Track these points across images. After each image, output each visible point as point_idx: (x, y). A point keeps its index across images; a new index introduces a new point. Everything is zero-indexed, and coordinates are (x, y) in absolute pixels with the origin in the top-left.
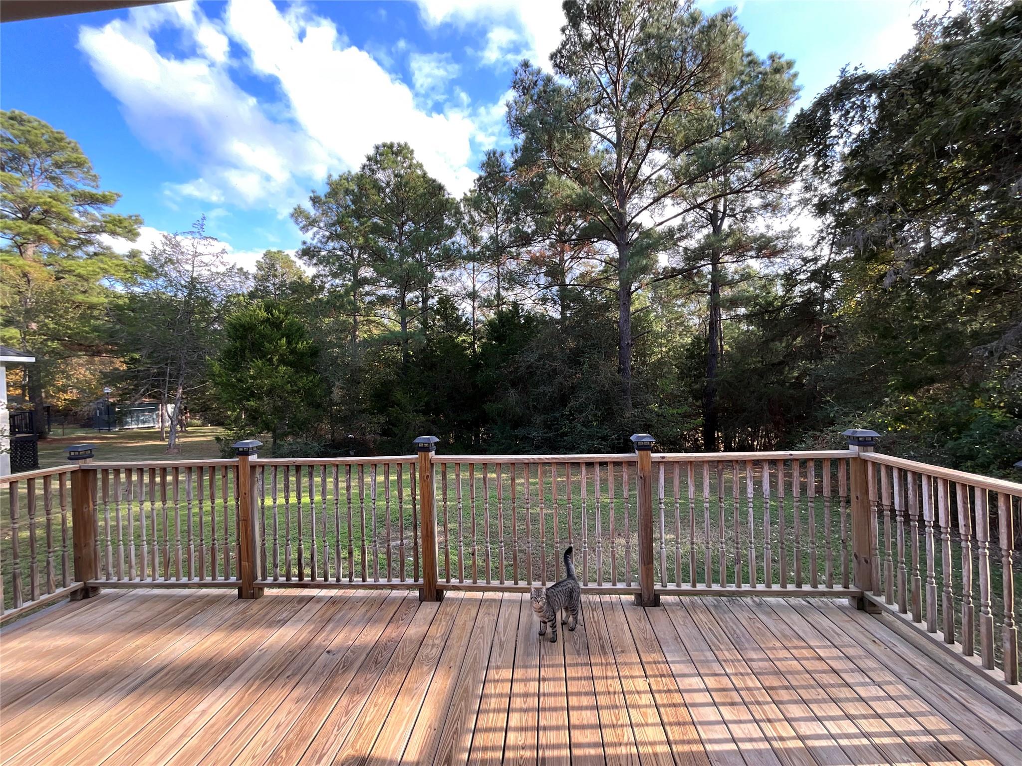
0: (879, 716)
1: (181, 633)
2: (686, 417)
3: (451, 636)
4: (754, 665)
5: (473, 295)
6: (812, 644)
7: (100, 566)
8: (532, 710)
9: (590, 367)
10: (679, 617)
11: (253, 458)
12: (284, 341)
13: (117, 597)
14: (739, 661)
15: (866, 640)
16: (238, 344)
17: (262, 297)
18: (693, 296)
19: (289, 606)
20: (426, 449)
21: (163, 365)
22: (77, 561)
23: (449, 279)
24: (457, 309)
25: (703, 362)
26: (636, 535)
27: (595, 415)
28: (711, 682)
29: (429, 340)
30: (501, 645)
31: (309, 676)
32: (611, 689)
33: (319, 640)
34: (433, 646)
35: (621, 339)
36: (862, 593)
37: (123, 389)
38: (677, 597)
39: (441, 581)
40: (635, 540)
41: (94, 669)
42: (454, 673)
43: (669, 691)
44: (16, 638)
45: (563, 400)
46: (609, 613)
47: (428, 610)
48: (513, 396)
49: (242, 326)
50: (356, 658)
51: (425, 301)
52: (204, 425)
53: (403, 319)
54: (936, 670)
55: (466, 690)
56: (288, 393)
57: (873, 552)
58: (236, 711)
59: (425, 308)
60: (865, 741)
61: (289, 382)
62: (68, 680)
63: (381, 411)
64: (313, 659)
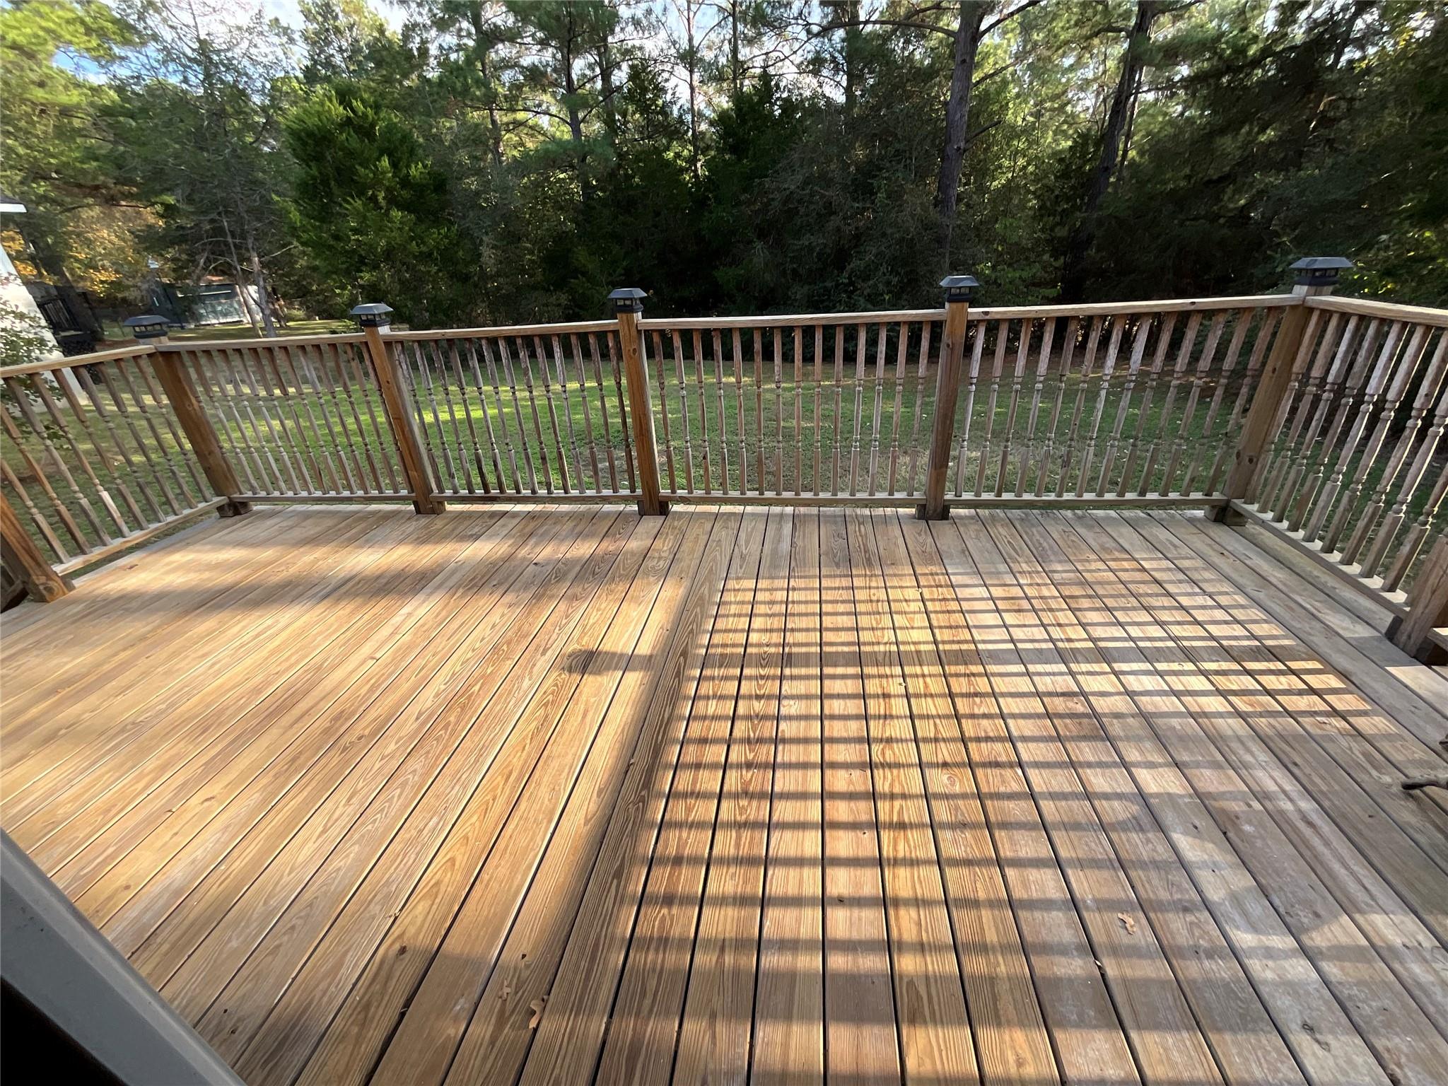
0: (1199, 623)
1: (361, 547)
2: (1034, 285)
3: (682, 549)
4: (1056, 576)
5: (689, 58)
6: (1137, 556)
7: (239, 480)
8: (779, 615)
9: (888, 197)
10: (970, 532)
11: (384, 330)
12: (385, 162)
13: (272, 514)
14: (1038, 572)
15: (1211, 552)
16: (314, 172)
17: (327, 79)
18: (1096, 41)
19: (479, 521)
20: (629, 309)
21: (214, 216)
22: (208, 471)
23: (645, 23)
24: (664, 90)
25: (1083, 185)
26: (928, 452)
27: (888, 283)
28: (997, 592)
29: (621, 156)
30: (743, 557)
31: (517, 585)
32: (874, 598)
33: (523, 552)
34: (660, 558)
35: (948, 141)
36: (1228, 501)
37: (173, 260)
38: (973, 511)
39: (665, 492)
40: (925, 459)
41: (275, 579)
42: (686, 583)
43: (944, 599)
44: (178, 550)
45: (840, 258)
46: (880, 529)
47: (651, 524)
48: (760, 253)
49: (310, 134)
50: (569, 570)
51: (606, 76)
52: (309, 318)
53: (573, 114)
54: (1292, 581)
55: (701, 598)
56: (415, 257)
57: (1266, 447)
58: (444, 613)
59: (608, 90)
60: (1171, 644)
61: (412, 239)
62: (251, 588)
63: (560, 284)
64: (520, 570)
